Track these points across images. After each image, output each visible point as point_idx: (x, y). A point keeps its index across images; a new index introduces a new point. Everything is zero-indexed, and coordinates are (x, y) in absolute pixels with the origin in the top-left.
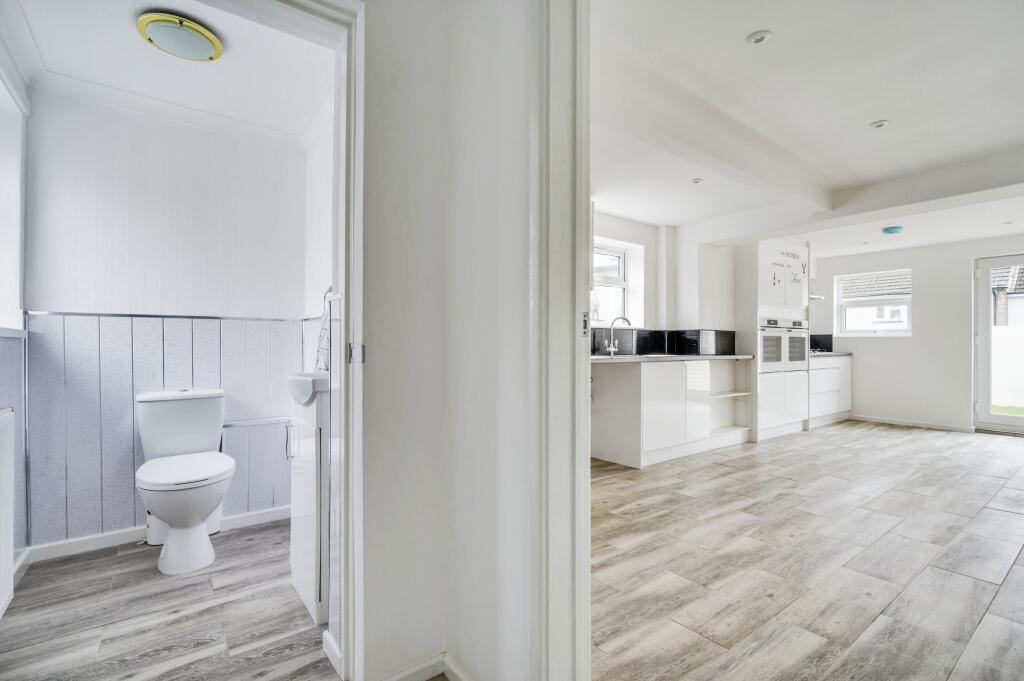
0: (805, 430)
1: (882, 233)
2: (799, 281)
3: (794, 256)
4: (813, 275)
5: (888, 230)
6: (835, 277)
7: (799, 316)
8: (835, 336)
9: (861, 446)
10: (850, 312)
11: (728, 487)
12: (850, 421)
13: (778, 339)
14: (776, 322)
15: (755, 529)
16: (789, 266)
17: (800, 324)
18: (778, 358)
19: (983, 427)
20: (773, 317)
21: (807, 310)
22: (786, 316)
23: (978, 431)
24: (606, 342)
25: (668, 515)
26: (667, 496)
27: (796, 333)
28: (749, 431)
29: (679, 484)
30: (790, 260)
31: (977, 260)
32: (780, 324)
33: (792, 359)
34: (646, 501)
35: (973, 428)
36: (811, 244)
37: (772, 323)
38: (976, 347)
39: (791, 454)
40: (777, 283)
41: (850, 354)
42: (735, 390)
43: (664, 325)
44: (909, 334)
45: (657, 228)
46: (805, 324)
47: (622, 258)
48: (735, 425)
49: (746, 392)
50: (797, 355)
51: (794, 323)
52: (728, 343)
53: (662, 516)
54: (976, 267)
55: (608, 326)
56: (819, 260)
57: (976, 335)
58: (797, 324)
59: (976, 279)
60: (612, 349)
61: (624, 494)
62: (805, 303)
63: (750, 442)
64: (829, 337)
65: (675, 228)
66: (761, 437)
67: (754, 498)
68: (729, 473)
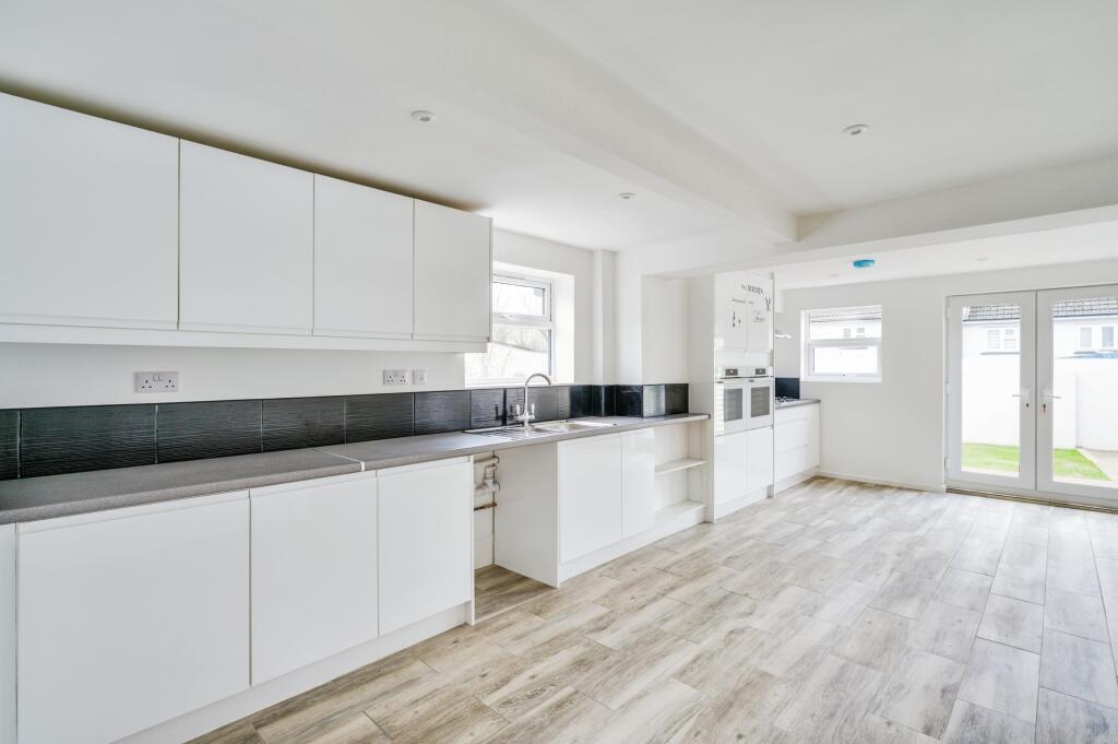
0: (769, 497)
1: (853, 267)
2: (762, 320)
3: (759, 291)
4: (778, 309)
5: (859, 264)
6: (803, 313)
7: (763, 363)
8: (801, 380)
9: (829, 523)
10: (819, 351)
11: (665, 621)
12: (818, 479)
13: (739, 392)
14: (735, 372)
15: (689, 725)
16: (751, 303)
17: (764, 371)
18: (739, 416)
19: (954, 485)
20: (732, 365)
21: (772, 353)
22: (747, 362)
23: (949, 490)
24: (518, 407)
25: (569, 699)
26: (577, 651)
27: (760, 383)
28: (705, 508)
29: (601, 618)
30: (752, 296)
31: (948, 298)
32: (740, 374)
33: (754, 414)
34: (545, 667)
35: (944, 487)
36: (776, 276)
37: (732, 373)
38: (947, 395)
39: (751, 542)
40: (736, 322)
41: (818, 401)
42: (689, 458)
43: (600, 379)
44: (879, 380)
45: (591, 252)
46: (770, 372)
47: (547, 290)
48: (689, 500)
49: (701, 459)
50: (760, 409)
51: (757, 371)
52: (679, 401)
53: (560, 705)
54: (947, 307)
55: (523, 384)
56: (786, 292)
57: (947, 382)
58: (760, 372)
59: (947, 319)
60: (526, 417)
61: (517, 650)
62: (771, 346)
63: (705, 522)
64: (796, 381)
65: (614, 254)
66: (718, 514)
67: (697, 643)
68: (672, 589)
